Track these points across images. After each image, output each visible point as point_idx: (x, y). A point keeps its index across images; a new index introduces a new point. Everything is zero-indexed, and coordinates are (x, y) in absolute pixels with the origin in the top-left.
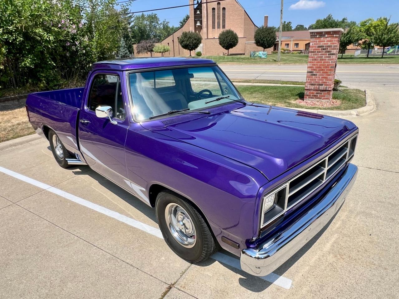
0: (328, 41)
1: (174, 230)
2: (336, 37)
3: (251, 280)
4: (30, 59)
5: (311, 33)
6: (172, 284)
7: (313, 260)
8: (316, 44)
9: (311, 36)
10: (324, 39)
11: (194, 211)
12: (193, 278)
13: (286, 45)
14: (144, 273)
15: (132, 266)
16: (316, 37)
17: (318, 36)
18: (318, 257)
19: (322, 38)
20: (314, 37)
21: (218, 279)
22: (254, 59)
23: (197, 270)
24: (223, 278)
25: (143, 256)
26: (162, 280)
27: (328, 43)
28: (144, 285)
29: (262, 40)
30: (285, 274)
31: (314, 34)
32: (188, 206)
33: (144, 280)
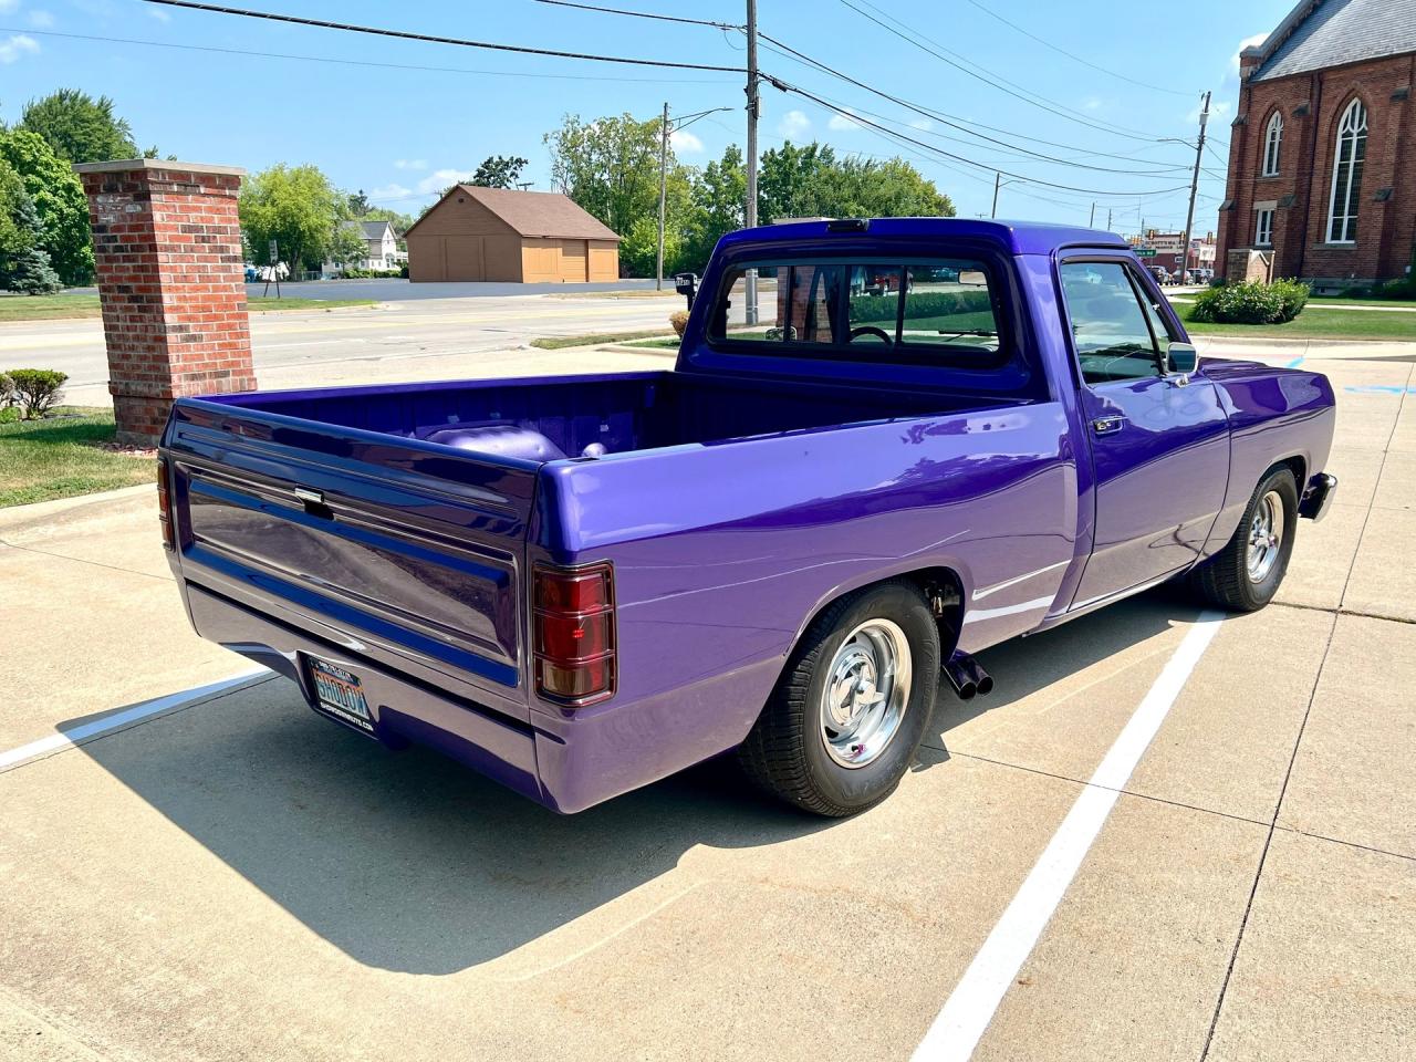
0: (210, 210)
2: (231, 198)
5: (152, 172)
8: (176, 218)
10: (196, 201)
16: (169, 188)
17: (175, 187)
19: (191, 198)
27: (213, 218)
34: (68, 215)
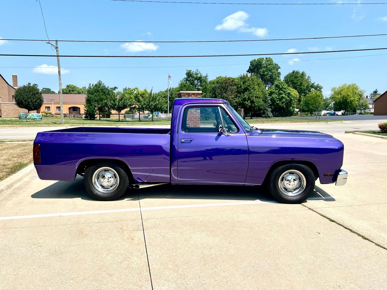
13: (47, 108)
22: (27, 122)
29: (26, 101)
34: (288, 100)
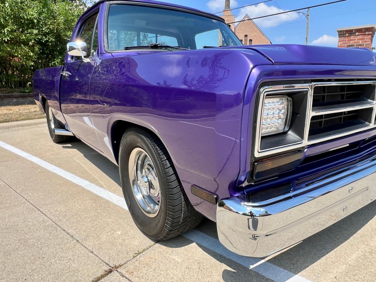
0: (359, 39)
1: (138, 189)
2: (368, 34)
3: (243, 275)
4: (60, 60)
5: (339, 32)
6: (116, 266)
7: (354, 256)
8: (346, 43)
9: (339, 35)
10: (354, 37)
11: (156, 149)
12: (150, 261)
14: (83, 247)
15: (72, 237)
16: (345, 35)
17: (347, 35)
18: (362, 254)
19: (352, 37)
20: (342, 35)
21: (190, 267)
23: (161, 252)
24: (198, 267)
25: (93, 227)
26: (104, 260)
27: (359, 42)
28: (74, 263)
30: (303, 272)
31: (343, 32)
32: (149, 143)
33: (78, 257)
